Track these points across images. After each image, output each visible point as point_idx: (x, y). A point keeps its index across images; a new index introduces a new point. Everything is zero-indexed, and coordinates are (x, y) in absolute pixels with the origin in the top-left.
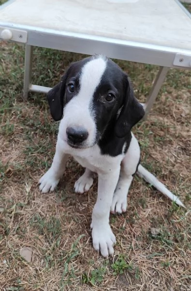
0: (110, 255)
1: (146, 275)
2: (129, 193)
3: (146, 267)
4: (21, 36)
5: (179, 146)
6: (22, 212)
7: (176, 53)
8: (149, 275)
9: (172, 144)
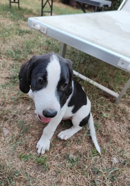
0: (41, 154)
1: (51, 173)
2: (76, 134)
3: (54, 169)
4: (44, 30)
5: (128, 126)
6: (19, 116)
7: (120, 58)
8: (52, 174)
9: (124, 123)
